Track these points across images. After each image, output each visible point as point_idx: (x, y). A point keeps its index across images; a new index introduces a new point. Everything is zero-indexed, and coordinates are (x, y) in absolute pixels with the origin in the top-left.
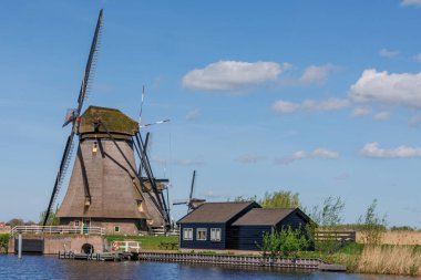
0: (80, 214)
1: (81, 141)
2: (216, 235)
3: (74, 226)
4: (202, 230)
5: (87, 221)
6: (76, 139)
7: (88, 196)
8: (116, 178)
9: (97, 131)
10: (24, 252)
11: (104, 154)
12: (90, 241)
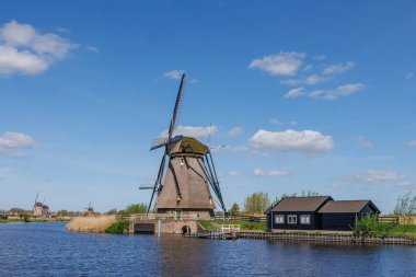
0: (174, 206)
1: (172, 158)
2: (305, 220)
3: (170, 214)
4: (292, 216)
5: (178, 210)
6: (167, 158)
7: (179, 194)
8: (197, 182)
9: (184, 152)
10: (137, 232)
11: (188, 167)
12: (187, 224)
